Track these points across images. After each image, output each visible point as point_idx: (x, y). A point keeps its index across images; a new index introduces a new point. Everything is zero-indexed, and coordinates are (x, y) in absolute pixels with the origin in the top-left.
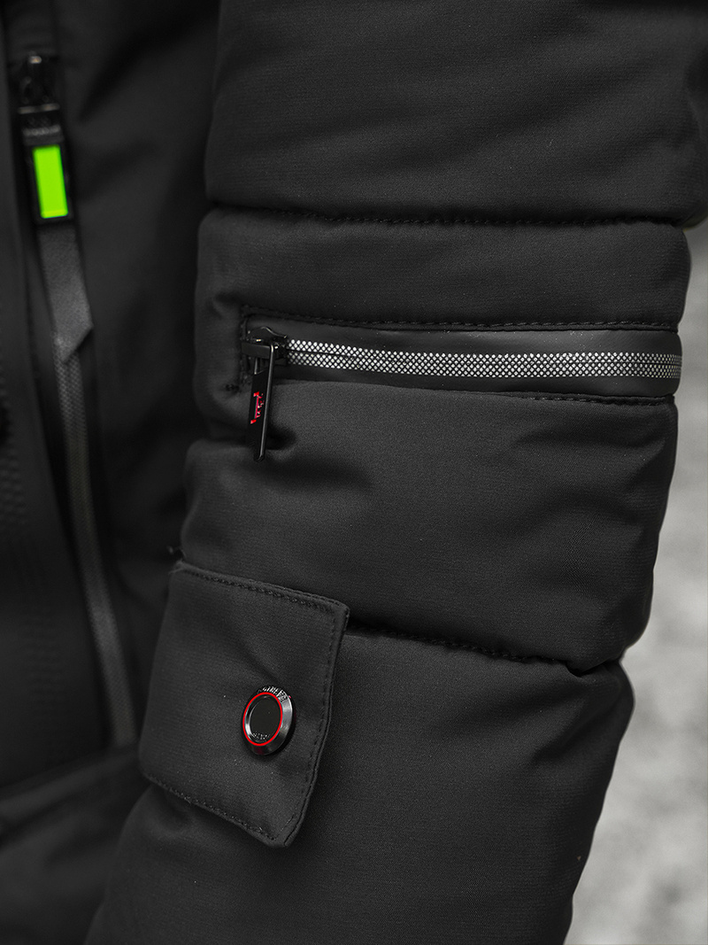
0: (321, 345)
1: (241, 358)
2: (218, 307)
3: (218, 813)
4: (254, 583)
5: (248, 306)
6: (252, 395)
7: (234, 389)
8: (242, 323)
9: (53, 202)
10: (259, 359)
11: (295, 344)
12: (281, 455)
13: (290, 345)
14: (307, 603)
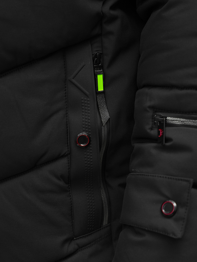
0: (175, 118)
1: (153, 122)
2: (148, 109)
3: (156, 231)
4: (162, 176)
5: (155, 109)
6: (158, 130)
7: (152, 129)
8: (154, 113)
9: (101, 88)
10: (159, 122)
11: (168, 118)
12: (168, 144)
13: (167, 118)
14: (179, 180)
